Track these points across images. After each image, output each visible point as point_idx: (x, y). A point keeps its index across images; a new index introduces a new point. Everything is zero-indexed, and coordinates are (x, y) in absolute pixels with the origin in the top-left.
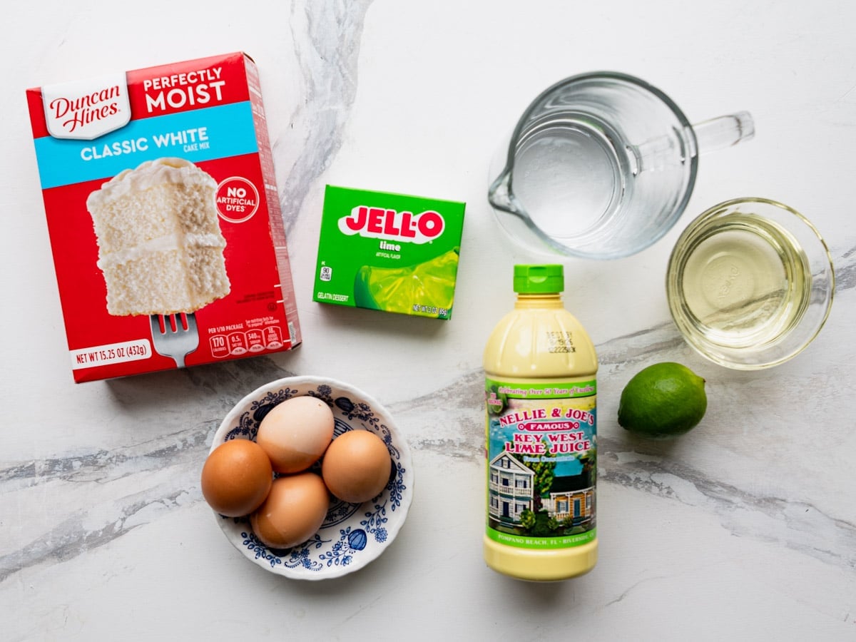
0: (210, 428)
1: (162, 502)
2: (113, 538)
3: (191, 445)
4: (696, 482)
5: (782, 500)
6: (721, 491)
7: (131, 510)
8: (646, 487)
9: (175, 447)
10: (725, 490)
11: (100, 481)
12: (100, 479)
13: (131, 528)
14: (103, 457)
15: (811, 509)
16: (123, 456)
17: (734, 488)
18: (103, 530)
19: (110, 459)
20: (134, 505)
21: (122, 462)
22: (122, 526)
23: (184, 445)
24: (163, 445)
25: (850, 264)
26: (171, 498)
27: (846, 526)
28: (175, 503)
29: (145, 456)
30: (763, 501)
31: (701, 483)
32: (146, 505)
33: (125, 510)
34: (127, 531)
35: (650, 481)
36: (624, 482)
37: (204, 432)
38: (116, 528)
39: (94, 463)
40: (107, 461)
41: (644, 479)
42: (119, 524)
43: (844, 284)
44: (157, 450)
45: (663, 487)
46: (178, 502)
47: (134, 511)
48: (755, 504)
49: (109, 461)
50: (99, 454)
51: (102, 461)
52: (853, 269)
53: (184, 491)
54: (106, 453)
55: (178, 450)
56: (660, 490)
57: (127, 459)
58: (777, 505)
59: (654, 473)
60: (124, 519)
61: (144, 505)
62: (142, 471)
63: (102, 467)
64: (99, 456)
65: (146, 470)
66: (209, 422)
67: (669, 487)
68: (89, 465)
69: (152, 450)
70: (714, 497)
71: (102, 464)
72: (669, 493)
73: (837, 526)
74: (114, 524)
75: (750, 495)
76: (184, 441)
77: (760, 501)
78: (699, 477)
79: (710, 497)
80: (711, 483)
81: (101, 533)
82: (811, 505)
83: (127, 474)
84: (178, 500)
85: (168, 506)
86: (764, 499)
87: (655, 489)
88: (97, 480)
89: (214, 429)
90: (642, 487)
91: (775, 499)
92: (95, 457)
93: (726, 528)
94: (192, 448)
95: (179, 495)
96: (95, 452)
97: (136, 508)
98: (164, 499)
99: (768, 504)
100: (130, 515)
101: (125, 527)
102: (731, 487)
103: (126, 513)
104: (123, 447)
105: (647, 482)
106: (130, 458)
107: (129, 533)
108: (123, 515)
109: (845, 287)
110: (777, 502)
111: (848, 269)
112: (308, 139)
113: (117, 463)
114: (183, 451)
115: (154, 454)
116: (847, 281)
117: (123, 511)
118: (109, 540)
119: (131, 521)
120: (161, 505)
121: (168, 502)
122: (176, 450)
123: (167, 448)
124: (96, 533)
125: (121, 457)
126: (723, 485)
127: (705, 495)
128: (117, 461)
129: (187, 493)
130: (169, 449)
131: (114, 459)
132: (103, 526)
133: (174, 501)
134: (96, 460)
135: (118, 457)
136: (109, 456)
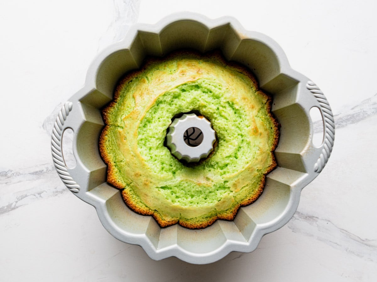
1: (35, 195)
2: (11, 210)
3: (50, 170)
5: (316, 218)
7: (20, 198)
9: (43, 171)
11: (7, 184)
12: (8, 183)
13: (19, 206)
14: (10, 173)
15: (329, 222)
16: (19, 173)
18: (7, 206)
19: (13, 174)
20: (22, 196)
21: (18, 175)
22: (15, 205)
23: (47, 170)
24: (38, 169)
25: (354, 113)
26: (39, 194)
27: (345, 232)
28: (40, 196)
29: (29, 174)
30: (308, 217)
32: (27, 196)
33: (18, 197)
34: (17, 207)
38: (13, 206)
39: (6, 175)
40: (12, 174)
43: (350, 122)
44: (35, 171)
46: (42, 196)
47: (22, 199)
48: (304, 218)
49: (12, 175)
50: (8, 171)
51: (9, 175)
52: (355, 115)
53: (45, 191)
54: (12, 171)
55: (44, 172)
57: (20, 174)
58: (314, 220)
60: (17, 202)
61: (26, 196)
62: (27, 180)
63: (9, 177)
64: (8, 172)
65: (29, 180)
68: (3, 176)
69: (32, 171)
71: (9, 176)
73: (341, 231)
74: (12, 204)
75: (302, 214)
76: (47, 168)
77: (306, 217)
81: (6, 207)
82: (329, 221)
83: (20, 182)
84: (42, 195)
85: (37, 197)
86: (308, 216)
88: (6, 183)
91: (313, 217)
92: (6, 173)
93: (290, 228)
94: (50, 171)
95: (43, 192)
96: (6, 170)
97: (23, 197)
98: (35, 194)
99: (310, 219)
100: (19, 200)
101: (17, 205)
103: (18, 199)
104: (20, 169)
106: (22, 174)
108: (16, 200)
109: (351, 123)
110: (314, 218)
111: (353, 115)
112: (115, 37)
113: (16, 176)
114: (46, 173)
115: (33, 173)
116: (352, 120)
117: (17, 198)
118: (9, 211)
119: (20, 203)
120: (34, 197)
121: (37, 195)
122: (43, 172)
123: (39, 171)
124: (4, 207)
125: (18, 173)
128: (16, 175)
129: (47, 192)
130: (40, 171)
131: (15, 174)
132: (7, 204)
133: (40, 195)
134: (6, 174)
135: (17, 173)
136: (13, 172)
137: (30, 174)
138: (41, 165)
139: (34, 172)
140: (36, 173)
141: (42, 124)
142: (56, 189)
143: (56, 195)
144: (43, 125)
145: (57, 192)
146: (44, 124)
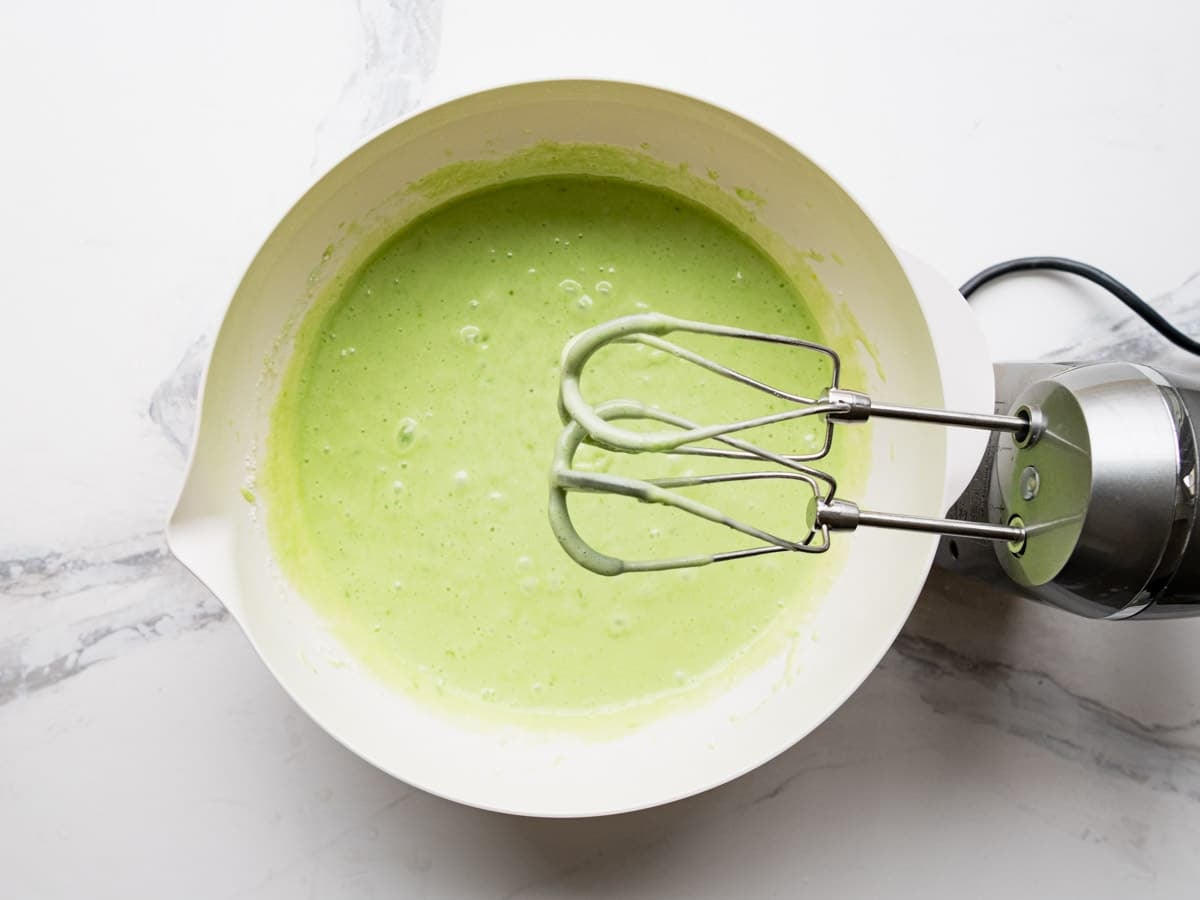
1: (136, 629)
2: (64, 678)
7: (91, 639)
9: (157, 551)
11: (48, 595)
12: (49, 593)
13: (90, 664)
14: (54, 561)
16: (84, 561)
18: (51, 666)
19: (64, 565)
20: (96, 632)
21: (81, 569)
22: (77, 661)
24: (140, 548)
26: (149, 624)
28: (154, 631)
29: (115, 562)
30: (980, 667)
32: (113, 633)
33: (83, 637)
34: (83, 668)
38: (69, 664)
39: (41, 569)
40: (60, 567)
42: (72, 658)
44: (132, 554)
46: (158, 630)
47: (96, 640)
49: (62, 568)
50: (49, 556)
51: (52, 567)
53: (166, 614)
54: (59, 556)
57: (88, 565)
58: (999, 672)
60: (80, 652)
61: (109, 632)
62: (109, 583)
63: (52, 575)
64: (48, 560)
65: (116, 583)
68: (34, 573)
69: (124, 555)
71: (52, 572)
74: (66, 658)
81: (47, 670)
83: (87, 588)
84: (159, 626)
85: (144, 635)
86: (981, 664)
88: (44, 594)
91: (997, 664)
92: (43, 562)
95: (160, 619)
96: (43, 554)
97: (97, 637)
98: (138, 625)
99: (986, 670)
100: (89, 645)
101: (83, 660)
103: (83, 642)
104: (84, 548)
106: (93, 565)
107: (86, 671)
108: (79, 646)
113: (74, 570)
114: (167, 557)
115: (127, 560)
117: (80, 639)
118: (58, 680)
119: (90, 654)
120: (134, 634)
121: (144, 629)
122: (158, 555)
123: (146, 553)
124: (42, 668)
125: (80, 563)
128: (73, 568)
129: (172, 617)
130: (148, 554)
131: (70, 565)
132: (51, 660)
133: (152, 628)
134: (43, 565)
135: (75, 562)
136: (62, 560)
137: (117, 562)
138: (149, 534)
139: (130, 557)
140: (134, 560)
141: (148, 407)
142: (200, 606)
143: (202, 626)
144: (151, 411)
145: (205, 616)
146: (152, 405)
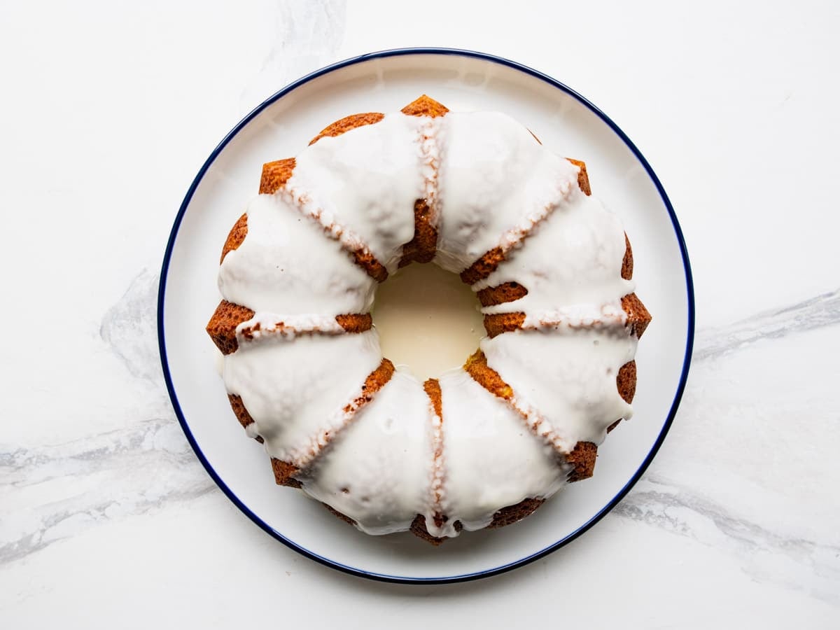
0: (149, 429)
1: (89, 513)
2: (30, 553)
3: (125, 448)
4: (717, 519)
5: (811, 543)
6: (744, 529)
7: (51, 521)
8: (659, 521)
9: (106, 449)
10: (748, 529)
11: (16, 484)
12: (17, 482)
13: (52, 541)
14: (21, 456)
16: (46, 456)
17: (759, 527)
18: (19, 542)
19: (30, 459)
20: (56, 515)
21: (44, 463)
22: (40, 539)
23: (118, 447)
24: (92, 446)
26: (99, 509)
28: (104, 515)
29: (71, 458)
30: (790, 544)
31: (722, 520)
32: (69, 516)
33: (46, 520)
34: (46, 545)
35: (664, 516)
36: (634, 515)
37: (142, 433)
38: (34, 541)
39: (11, 463)
40: (26, 461)
41: (656, 513)
42: (37, 536)
44: (85, 451)
45: (678, 523)
46: (106, 514)
47: (56, 522)
48: (781, 546)
49: (28, 462)
50: (17, 453)
51: (20, 461)
53: (114, 501)
54: (25, 452)
55: (110, 453)
56: (675, 526)
57: (49, 460)
59: (669, 506)
60: (43, 531)
61: (67, 515)
62: (66, 475)
63: (20, 468)
64: (16, 455)
65: (72, 474)
66: (148, 421)
67: (685, 524)
68: (5, 465)
69: (80, 452)
70: (735, 537)
71: (20, 465)
72: (684, 530)
74: (32, 536)
75: (775, 536)
76: (118, 443)
77: (786, 544)
78: (719, 512)
79: (731, 536)
80: (733, 520)
81: (16, 545)
83: (49, 478)
84: (108, 511)
85: (95, 519)
86: (791, 541)
87: (669, 525)
88: (13, 483)
89: (153, 430)
90: (655, 522)
91: (803, 541)
92: (12, 456)
93: (745, 571)
94: (126, 451)
95: (109, 506)
96: (12, 450)
97: (58, 519)
98: (90, 511)
99: (795, 546)
100: (50, 526)
101: (44, 540)
102: (755, 526)
103: (46, 523)
104: (46, 446)
105: (660, 516)
106: (54, 459)
107: (48, 547)
108: (42, 526)
110: (805, 545)
113: (38, 464)
114: (115, 454)
115: (81, 456)
117: (42, 521)
118: (25, 554)
119: (51, 533)
120: (88, 517)
121: (96, 513)
122: (107, 452)
123: (97, 450)
124: (12, 545)
125: (43, 458)
126: (746, 524)
127: (725, 533)
128: (37, 462)
129: (119, 504)
130: (99, 451)
131: (34, 460)
132: (19, 538)
133: (102, 513)
134: (12, 460)
135: (38, 457)
136: (28, 455)
137: (73, 457)
138: (99, 435)
139: (84, 453)
140: (88, 456)
141: (99, 328)
142: (142, 495)
143: (144, 512)
144: (101, 331)
145: (146, 503)
146: (102, 327)
